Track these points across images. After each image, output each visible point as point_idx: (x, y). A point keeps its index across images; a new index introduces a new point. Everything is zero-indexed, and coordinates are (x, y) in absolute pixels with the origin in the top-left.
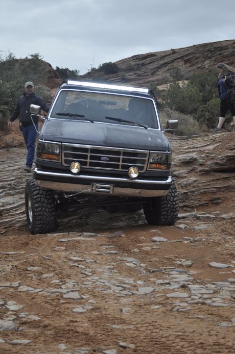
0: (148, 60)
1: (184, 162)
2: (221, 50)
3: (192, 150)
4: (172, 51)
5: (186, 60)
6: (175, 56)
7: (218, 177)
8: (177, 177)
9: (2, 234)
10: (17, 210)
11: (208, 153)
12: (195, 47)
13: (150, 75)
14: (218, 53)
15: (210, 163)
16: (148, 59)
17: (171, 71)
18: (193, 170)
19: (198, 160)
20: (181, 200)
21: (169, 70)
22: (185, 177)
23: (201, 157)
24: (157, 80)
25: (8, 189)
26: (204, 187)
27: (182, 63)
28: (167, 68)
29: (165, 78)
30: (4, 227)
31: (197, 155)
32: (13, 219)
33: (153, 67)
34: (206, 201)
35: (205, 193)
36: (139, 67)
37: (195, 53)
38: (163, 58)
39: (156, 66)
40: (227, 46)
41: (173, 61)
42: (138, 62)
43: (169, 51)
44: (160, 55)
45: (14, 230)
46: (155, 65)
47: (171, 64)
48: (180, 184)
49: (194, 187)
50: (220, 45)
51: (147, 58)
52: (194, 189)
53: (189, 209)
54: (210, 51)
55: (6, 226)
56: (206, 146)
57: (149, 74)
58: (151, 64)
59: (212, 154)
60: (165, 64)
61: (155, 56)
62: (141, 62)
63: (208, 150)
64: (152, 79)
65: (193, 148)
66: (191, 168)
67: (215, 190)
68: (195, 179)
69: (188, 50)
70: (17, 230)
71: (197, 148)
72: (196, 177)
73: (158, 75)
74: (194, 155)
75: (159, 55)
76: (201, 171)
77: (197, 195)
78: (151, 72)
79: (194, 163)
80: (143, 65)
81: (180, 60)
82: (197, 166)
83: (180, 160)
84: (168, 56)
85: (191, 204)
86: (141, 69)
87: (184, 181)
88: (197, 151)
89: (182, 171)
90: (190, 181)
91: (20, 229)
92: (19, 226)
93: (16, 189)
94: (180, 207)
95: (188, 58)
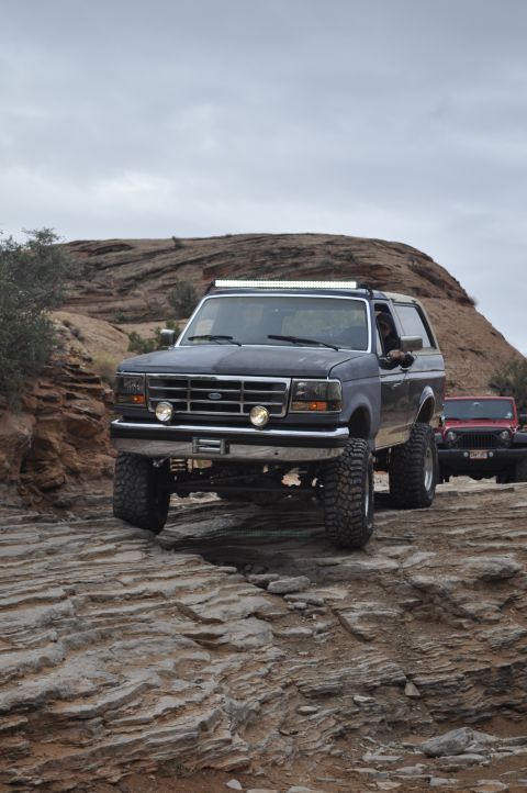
0: (112, 257)
1: (485, 577)
2: (296, 255)
3: (497, 544)
4: (173, 243)
5: (212, 268)
6: (182, 256)
8: (475, 619)
9: (114, 784)
10: (139, 706)
12: (231, 240)
13: (115, 294)
14: (290, 261)
16: (114, 254)
17: (171, 290)
18: (510, 602)
19: (523, 575)
20: (496, 686)
21: (165, 287)
22: (496, 622)
24: (134, 309)
25: (65, 627)
27: (200, 274)
28: (160, 282)
29: (153, 307)
30: (117, 761)
31: (517, 559)
32: (139, 737)
33: (124, 276)
36: (89, 271)
37: (233, 256)
38: (150, 255)
39: (134, 274)
40: (313, 247)
41: (176, 267)
42: (84, 258)
43: (166, 241)
44: (142, 248)
45: (143, 772)
46: (130, 271)
47: (172, 275)
48: (484, 640)
49: (523, 652)
50: (293, 243)
51: (111, 251)
52: (523, 659)
53: (516, 716)
54: (269, 253)
55: (124, 760)
57: (113, 291)
58: (121, 268)
60: (157, 273)
61: (131, 248)
62: (93, 259)
64: (119, 304)
65: (498, 538)
66: (507, 596)
68: (522, 630)
69: (215, 246)
70: (153, 773)
71: (508, 539)
72: (522, 624)
73: (136, 296)
74: (510, 560)
75: (141, 250)
78: (118, 288)
79: (510, 582)
81: (193, 267)
82: (521, 593)
83: (474, 569)
84: (163, 252)
85: (519, 701)
86: (94, 276)
87: (493, 633)
88: (514, 550)
89: (485, 603)
90: (511, 635)
91: (162, 769)
92: (159, 761)
93: (80, 630)
94: (493, 708)
95: (214, 264)
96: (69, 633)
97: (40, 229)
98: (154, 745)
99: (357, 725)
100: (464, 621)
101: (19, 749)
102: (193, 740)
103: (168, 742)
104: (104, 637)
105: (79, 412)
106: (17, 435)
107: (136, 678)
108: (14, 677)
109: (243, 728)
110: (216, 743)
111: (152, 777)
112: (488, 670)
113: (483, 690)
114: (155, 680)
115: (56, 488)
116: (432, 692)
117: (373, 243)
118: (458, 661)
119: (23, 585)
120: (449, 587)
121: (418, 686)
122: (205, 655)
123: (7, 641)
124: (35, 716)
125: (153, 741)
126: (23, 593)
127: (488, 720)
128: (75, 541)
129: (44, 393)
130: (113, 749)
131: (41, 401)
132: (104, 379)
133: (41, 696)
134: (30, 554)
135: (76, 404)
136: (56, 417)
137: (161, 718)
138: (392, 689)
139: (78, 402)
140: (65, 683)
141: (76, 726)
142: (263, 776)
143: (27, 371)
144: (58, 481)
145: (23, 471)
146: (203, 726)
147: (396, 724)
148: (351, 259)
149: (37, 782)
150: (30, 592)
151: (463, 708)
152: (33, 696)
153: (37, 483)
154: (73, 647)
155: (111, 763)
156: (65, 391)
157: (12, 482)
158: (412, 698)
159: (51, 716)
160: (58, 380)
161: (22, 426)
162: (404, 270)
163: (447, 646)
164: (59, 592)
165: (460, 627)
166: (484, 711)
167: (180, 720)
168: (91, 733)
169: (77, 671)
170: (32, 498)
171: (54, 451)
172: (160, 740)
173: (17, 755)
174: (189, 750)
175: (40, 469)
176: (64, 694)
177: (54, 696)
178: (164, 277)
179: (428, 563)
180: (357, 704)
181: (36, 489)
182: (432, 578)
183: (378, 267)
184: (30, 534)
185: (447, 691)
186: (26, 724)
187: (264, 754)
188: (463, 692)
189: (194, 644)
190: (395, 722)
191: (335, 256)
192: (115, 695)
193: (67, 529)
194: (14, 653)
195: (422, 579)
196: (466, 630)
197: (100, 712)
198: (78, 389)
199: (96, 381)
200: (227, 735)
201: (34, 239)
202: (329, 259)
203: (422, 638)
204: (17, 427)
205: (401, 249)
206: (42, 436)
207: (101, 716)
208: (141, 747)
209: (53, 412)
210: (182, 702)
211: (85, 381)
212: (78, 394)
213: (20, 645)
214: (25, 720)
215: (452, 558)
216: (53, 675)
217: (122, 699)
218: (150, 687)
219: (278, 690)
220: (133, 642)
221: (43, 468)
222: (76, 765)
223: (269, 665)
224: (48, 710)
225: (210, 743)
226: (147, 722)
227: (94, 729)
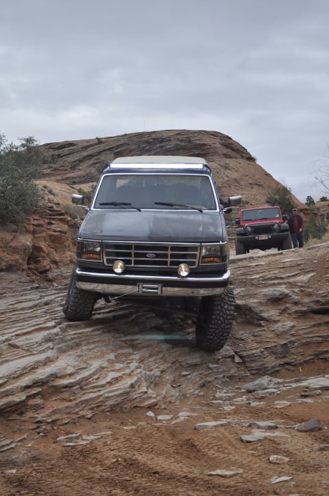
0: (66, 150)
1: (271, 298)
2: (161, 142)
3: (276, 282)
4: (97, 141)
5: (119, 152)
6: (102, 147)
7: (319, 322)
8: (268, 321)
9: (89, 419)
10: (98, 378)
11: (302, 287)
12: (127, 137)
14: (158, 145)
15: (308, 301)
16: (67, 149)
17: (98, 165)
18: (285, 310)
19: (290, 296)
20: (281, 354)
21: (94, 164)
22: (279, 321)
23: (294, 292)
24: (80, 177)
25: (57, 341)
26: (306, 336)
27: (112, 156)
28: (92, 161)
29: (89, 175)
30: (90, 407)
31: (287, 288)
32: (100, 393)
33: (73, 160)
34: (311, 355)
35: (307, 344)
36: (54, 158)
37: (129, 145)
38: (85, 148)
39: (78, 158)
40: (169, 137)
41: (99, 153)
42: (52, 152)
43: (93, 140)
44: (81, 144)
45: (103, 411)
46: (76, 157)
47: (97, 157)
48: (273, 331)
49: (293, 335)
50: (160, 136)
51: (65, 147)
52: (293, 339)
53: (292, 368)
54: (147, 142)
55: (93, 406)
56: (293, 276)
57: (68, 169)
58: (71, 156)
59: (308, 287)
60: (90, 157)
61: (75, 145)
62: (56, 152)
63: (300, 282)
64: (72, 175)
65: (276, 278)
66: (283, 307)
67: (320, 339)
68: (292, 324)
69: (119, 140)
70: (108, 411)
71: (282, 278)
72: (291, 321)
73: (80, 170)
74: (283, 289)
76: (296, 312)
77: (297, 347)
78: (70, 166)
79: (285, 300)
80: (59, 156)
81: (109, 152)
82: (290, 305)
83: (265, 295)
84: (92, 145)
85: (293, 361)
86: (57, 161)
87: (278, 327)
88: (285, 284)
89: (271, 312)
90: (287, 327)
91: (113, 409)
92: (111, 405)
93: (65, 342)
94: (280, 365)
95: (119, 150)
96: (59, 344)
97: (27, 137)
98: (108, 397)
99: (211, 379)
100: (262, 322)
101: (38, 405)
102: (127, 393)
103: (115, 395)
104: (78, 345)
105: (55, 231)
106: (24, 245)
107: (95, 364)
108: (33, 368)
109: (153, 385)
110: (139, 394)
111: (108, 413)
112: (276, 346)
113: (274, 356)
114: (105, 364)
115: (46, 271)
116: (249, 360)
117: (201, 132)
118: (260, 343)
119: (33, 322)
120: (253, 305)
121: (241, 357)
122: (130, 350)
123: (28, 350)
124: (45, 387)
125: (106, 395)
126: (34, 326)
127: (278, 371)
128: (58, 297)
129: (36, 222)
130: (87, 401)
131: (35, 227)
132: (67, 213)
133: (47, 377)
134: (36, 306)
135: (53, 227)
136: (44, 234)
137: (110, 383)
138: (228, 359)
139: (54, 226)
140: (59, 369)
141: (66, 391)
142: (165, 409)
143: (26, 211)
144: (48, 267)
145: (28, 264)
146: (132, 386)
147: (231, 377)
148: (190, 141)
149: (49, 421)
150: (37, 325)
151: (265, 366)
152: (43, 377)
153: (36, 269)
154: (62, 351)
155: (87, 408)
156: (47, 221)
157: (23, 270)
158: (238, 363)
159: (54, 386)
160: (42, 216)
161: (26, 240)
162: (218, 145)
163: (254, 336)
164: (52, 324)
165: (260, 325)
166: (276, 367)
167: (120, 384)
168: (75, 393)
169: (65, 363)
170: (34, 277)
171: (44, 252)
172: (110, 394)
173: (37, 408)
174: (125, 399)
175: (37, 262)
176: (59, 375)
177: (55, 376)
178: (94, 158)
179: (242, 294)
180: (210, 368)
181: (37, 273)
182: (244, 301)
183: (204, 145)
184: (35, 296)
185: (256, 358)
186: (40, 392)
187: (165, 397)
188: (264, 358)
189: (124, 345)
190: (230, 377)
191: (181, 141)
192: (86, 374)
193: (54, 292)
194: (32, 356)
195: (238, 302)
196: (263, 326)
197: (79, 383)
198: (53, 219)
199: (63, 214)
200: (145, 389)
201: (24, 142)
202: (178, 142)
203: (241, 332)
204: (24, 242)
205: (215, 134)
206: (38, 245)
207: (79, 384)
208: (101, 399)
209: (41, 232)
210: (120, 374)
211: (57, 215)
212: (54, 222)
213: (35, 352)
214: (40, 389)
215: (253, 290)
216: (53, 366)
217: (90, 375)
218: (103, 368)
219: (169, 365)
220: (93, 346)
221: (39, 261)
222: (68, 410)
223: (164, 353)
224: (51, 384)
225: (136, 394)
226: (103, 386)
227: (76, 392)
